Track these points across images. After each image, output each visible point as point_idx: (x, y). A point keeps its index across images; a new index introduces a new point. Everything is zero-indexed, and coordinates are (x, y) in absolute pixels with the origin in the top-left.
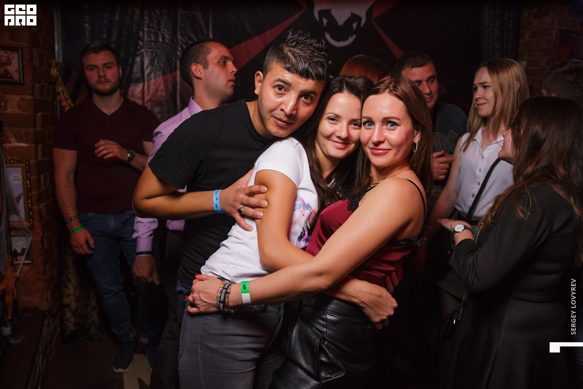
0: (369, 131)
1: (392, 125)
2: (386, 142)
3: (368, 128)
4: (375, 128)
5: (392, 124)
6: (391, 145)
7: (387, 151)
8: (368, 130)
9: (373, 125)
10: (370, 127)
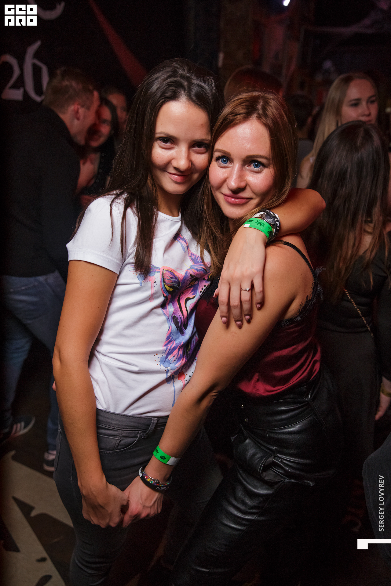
0: (224, 170)
1: (257, 166)
2: (248, 189)
3: (223, 165)
4: (233, 168)
5: (256, 164)
6: (254, 192)
7: (248, 200)
8: (221, 169)
9: (229, 162)
10: (225, 165)
